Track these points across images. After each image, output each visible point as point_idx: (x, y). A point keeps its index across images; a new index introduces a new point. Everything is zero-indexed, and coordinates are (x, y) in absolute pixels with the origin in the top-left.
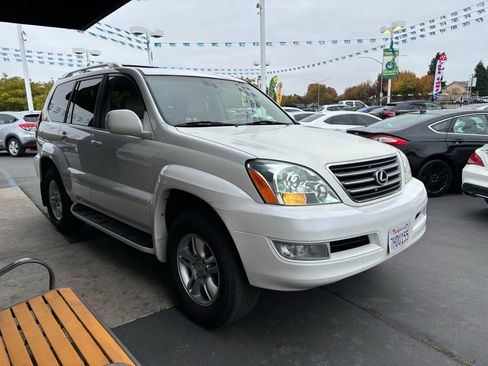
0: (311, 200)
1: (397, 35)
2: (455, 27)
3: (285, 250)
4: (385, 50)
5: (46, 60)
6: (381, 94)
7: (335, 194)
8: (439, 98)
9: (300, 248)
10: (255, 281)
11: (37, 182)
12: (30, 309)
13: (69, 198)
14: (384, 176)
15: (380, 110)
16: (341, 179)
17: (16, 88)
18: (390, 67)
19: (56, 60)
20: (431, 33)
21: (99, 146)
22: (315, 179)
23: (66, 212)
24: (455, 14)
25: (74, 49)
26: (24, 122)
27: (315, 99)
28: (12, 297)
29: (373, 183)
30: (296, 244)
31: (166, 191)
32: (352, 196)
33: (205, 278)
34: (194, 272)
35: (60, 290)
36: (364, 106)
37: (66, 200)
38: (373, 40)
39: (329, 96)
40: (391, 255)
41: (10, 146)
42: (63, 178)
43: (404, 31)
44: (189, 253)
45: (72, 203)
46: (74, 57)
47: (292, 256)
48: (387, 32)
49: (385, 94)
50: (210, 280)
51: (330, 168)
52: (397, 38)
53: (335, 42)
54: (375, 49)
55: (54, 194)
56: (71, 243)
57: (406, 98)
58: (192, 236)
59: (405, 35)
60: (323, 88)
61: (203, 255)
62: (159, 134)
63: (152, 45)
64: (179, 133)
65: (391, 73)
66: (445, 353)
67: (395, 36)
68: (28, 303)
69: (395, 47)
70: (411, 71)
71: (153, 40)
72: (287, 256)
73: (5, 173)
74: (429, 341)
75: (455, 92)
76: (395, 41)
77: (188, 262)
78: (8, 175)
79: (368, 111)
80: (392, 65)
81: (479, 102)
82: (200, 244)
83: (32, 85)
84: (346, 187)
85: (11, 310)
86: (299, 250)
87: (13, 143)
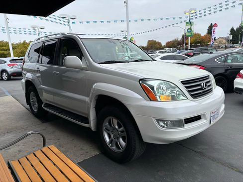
0: (174, 98)
1: (192, 15)
2: (221, 10)
3: (162, 124)
4: (187, 23)
5: (18, 32)
6: (184, 45)
7: (184, 95)
8: (213, 45)
9: (169, 123)
10: (146, 139)
11: (23, 93)
12: (36, 156)
13: (41, 101)
14: (206, 86)
15: (186, 52)
16: (187, 87)
17: (3, 46)
18: (189, 31)
19: (23, 32)
20: (209, 14)
21: (57, 74)
22: (174, 88)
23: (40, 108)
24: (221, 4)
25: (31, 26)
26: (10, 63)
27: (151, 48)
28: (19, 151)
29: (201, 89)
30: (167, 121)
31: (97, 96)
32: (192, 95)
33: (118, 138)
34: (112, 136)
35: (49, 146)
36: (177, 51)
37: (40, 102)
38: (181, 18)
39: (158, 46)
40: (211, 125)
41: (3, 75)
42: (38, 91)
43: (196, 13)
44: (109, 126)
45: (43, 103)
46: (32, 30)
47: (166, 126)
48: (187, 14)
49: (187, 44)
50: (121, 140)
51: (181, 82)
52: (192, 16)
53: (162, 19)
54: (181, 22)
55: (33, 99)
56: (43, 123)
57: (196, 46)
58: (111, 118)
59: (197, 15)
60: (155, 42)
61: (117, 127)
62: (91, 68)
63: (71, 23)
64: (101, 67)
65: (190, 34)
66: (240, 172)
67: (191, 15)
68: (34, 154)
69: (191, 21)
70: (198, 33)
71: (71, 21)
72: (163, 127)
73: (3, 89)
74: (231, 167)
75: (220, 42)
76: (191, 18)
77: (109, 131)
78: (4, 90)
79: (179, 53)
80: (190, 30)
81: (233, 47)
82: (115, 121)
83: (12, 44)
84: (189, 91)
85: (26, 157)
86: (169, 124)
87: (5, 74)
